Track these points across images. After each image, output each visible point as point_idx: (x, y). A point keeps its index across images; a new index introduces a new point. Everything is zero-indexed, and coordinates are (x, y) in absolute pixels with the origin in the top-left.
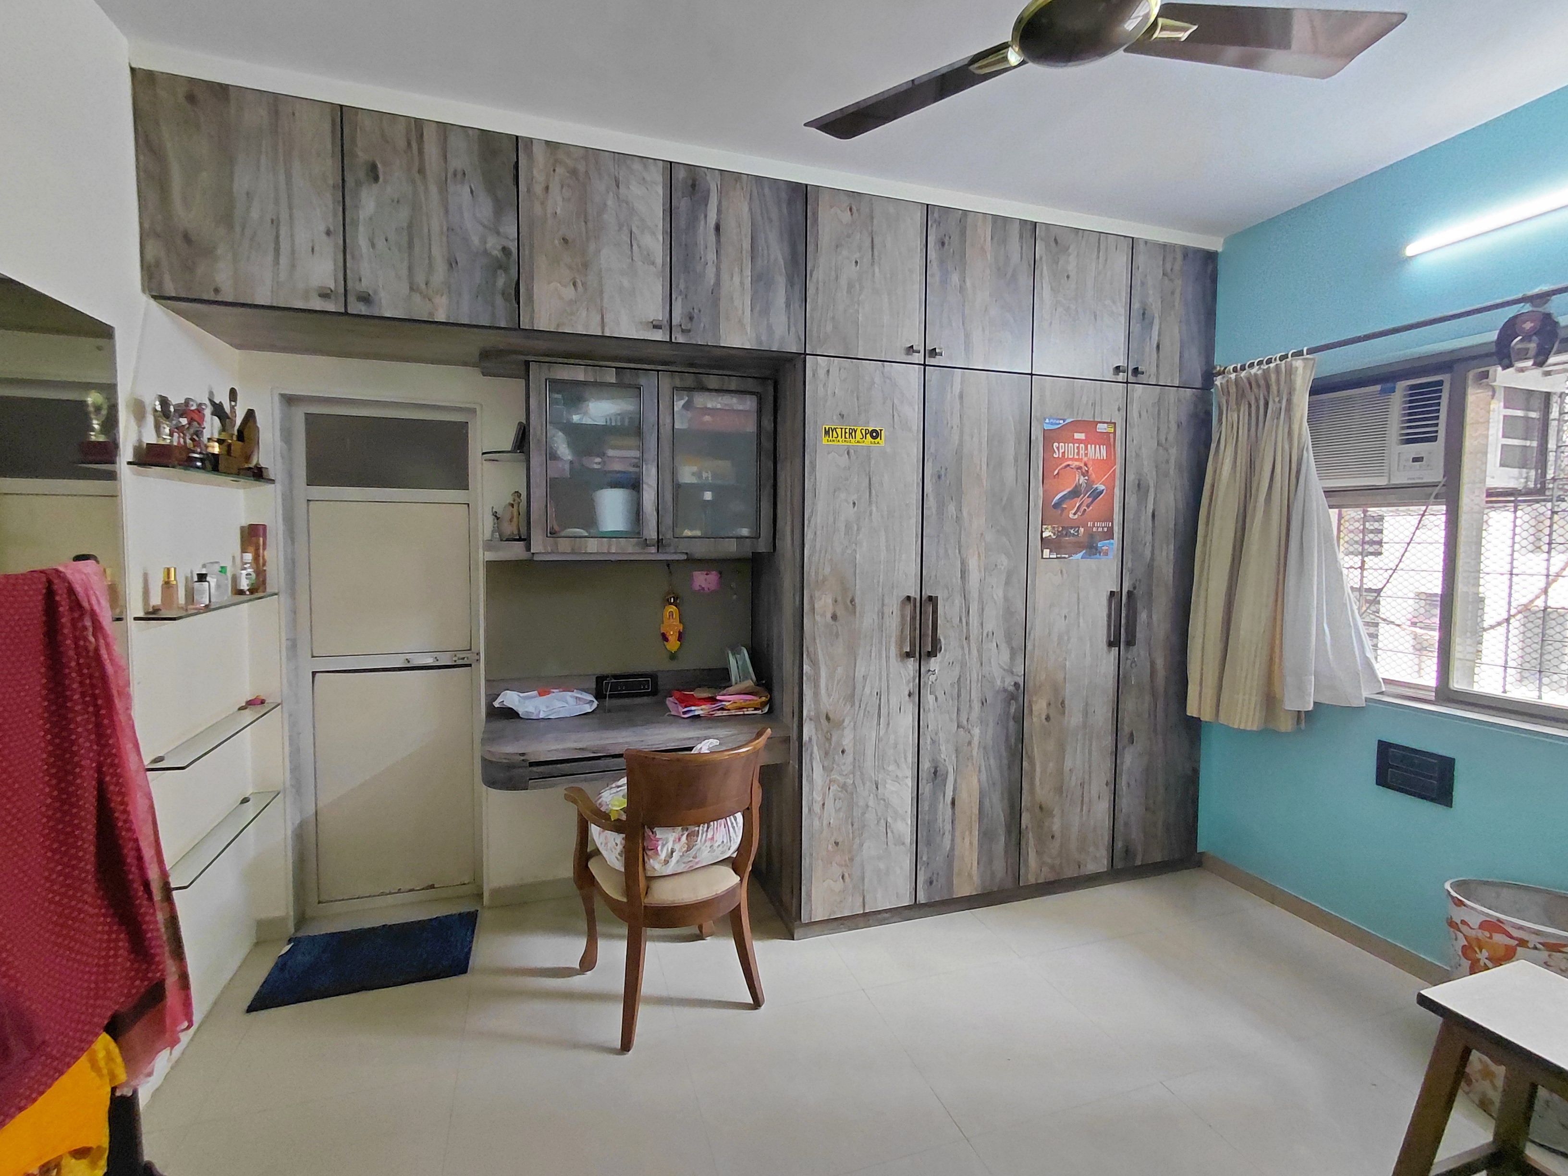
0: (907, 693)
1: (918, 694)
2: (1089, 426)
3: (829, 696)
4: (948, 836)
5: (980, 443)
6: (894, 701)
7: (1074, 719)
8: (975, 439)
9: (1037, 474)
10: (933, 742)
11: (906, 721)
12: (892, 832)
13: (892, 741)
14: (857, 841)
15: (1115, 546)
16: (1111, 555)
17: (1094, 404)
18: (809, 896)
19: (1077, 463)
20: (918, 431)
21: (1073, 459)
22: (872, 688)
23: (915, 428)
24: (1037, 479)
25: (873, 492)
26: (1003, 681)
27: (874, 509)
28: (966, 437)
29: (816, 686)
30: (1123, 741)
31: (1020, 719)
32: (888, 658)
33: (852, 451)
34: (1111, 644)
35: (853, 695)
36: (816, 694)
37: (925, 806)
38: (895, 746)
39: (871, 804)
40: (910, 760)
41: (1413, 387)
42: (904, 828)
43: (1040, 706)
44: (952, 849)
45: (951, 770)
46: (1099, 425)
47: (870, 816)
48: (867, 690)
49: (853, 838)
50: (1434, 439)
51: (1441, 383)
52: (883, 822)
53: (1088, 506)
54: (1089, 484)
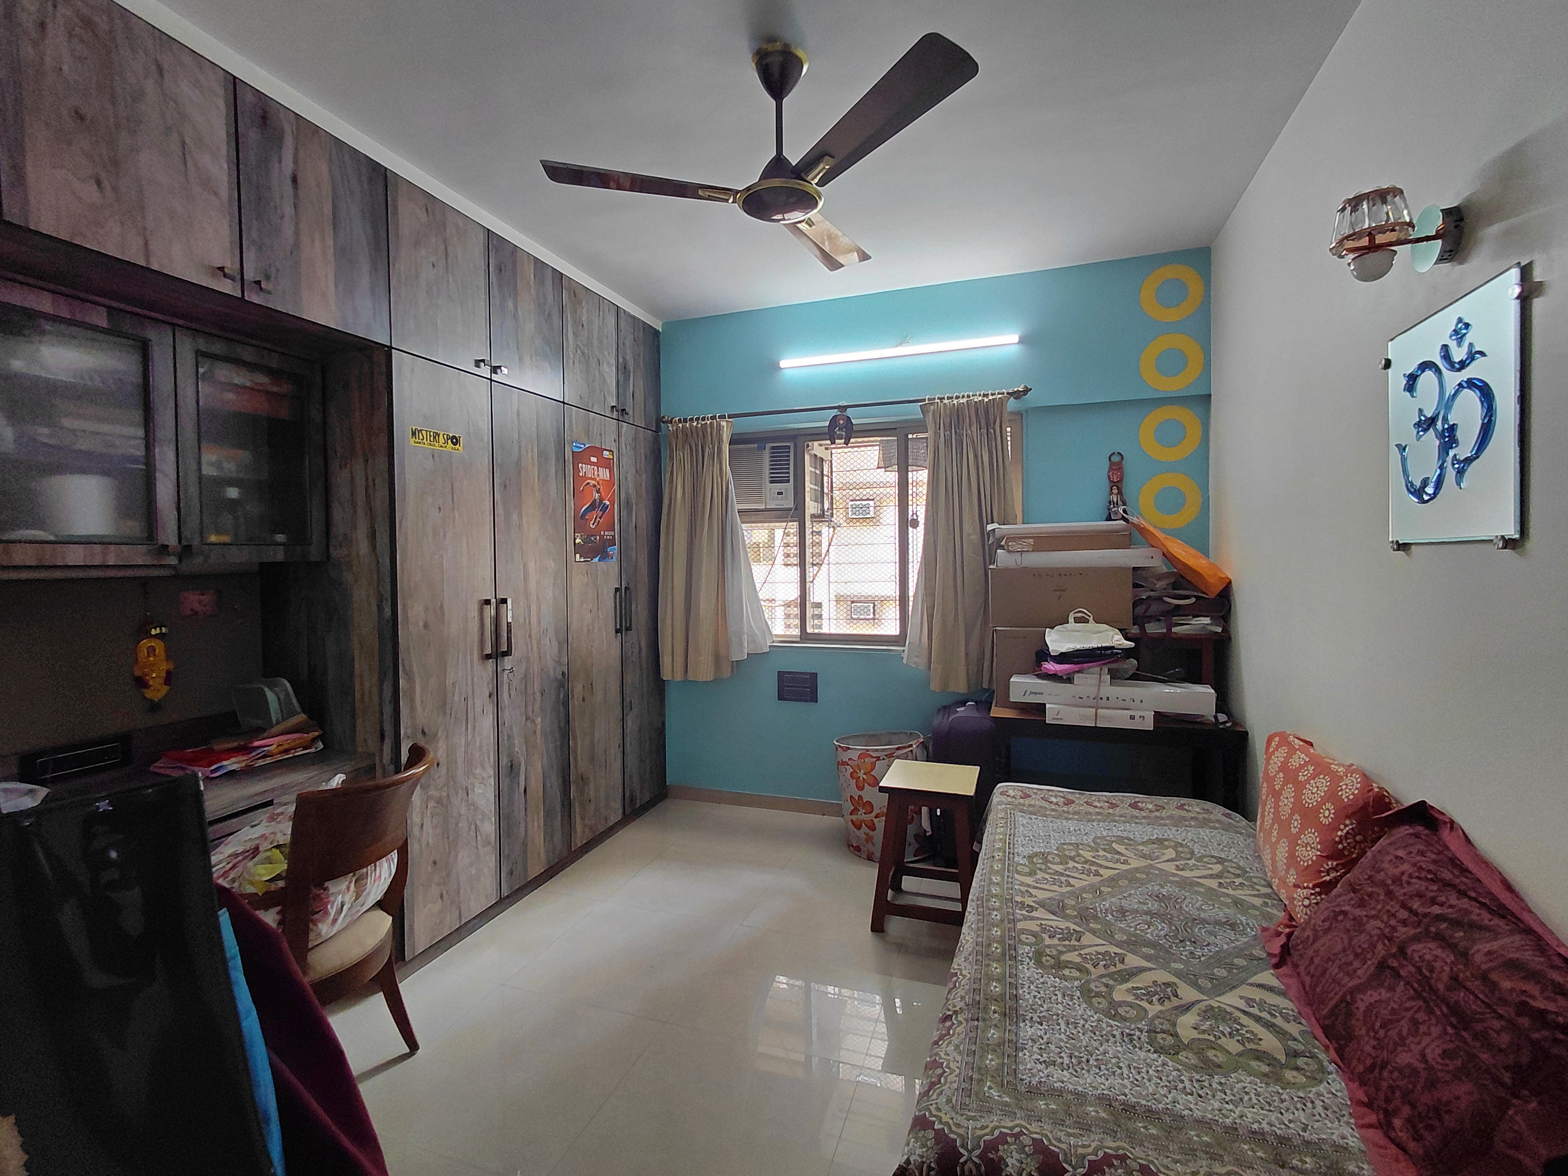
0: (488, 694)
1: (495, 695)
2: (597, 451)
3: (424, 710)
4: (522, 826)
5: (533, 459)
6: (478, 703)
7: (599, 697)
8: (530, 454)
9: (569, 488)
10: (509, 737)
11: (488, 722)
12: (481, 836)
13: (478, 744)
14: (453, 853)
15: (616, 551)
16: (614, 559)
17: (600, 434)
18: (412, 929)
19: (593, 482)
20: (488, 442)
21: (591, 479)
22: (461, 694)
23: (486, 438)
24: (570, 494)
25: (455, 497)
26: (555, 673)
27: (456, 515)
28: (524, 452)
29: (412, 701)
30: (627, 710)
31: (566, 704)
32: (472, 662)
33: (436, 456)
34: (617, 631)
35: (445, 705)
36: (413, 709)
37: (504, 800)
38: (481, 747)
39: (463, 812)
40: (492, 760)
41: (773, 448)
42: (489, 828)
43: (578, 689)
44: (526, 835)
45: (523, 762)
46: (605, 452)
47: (463, 825)
48: (456, 697)
49: (449, 852)
50: (788, 481)
51: (789, 447)
52: (473, 826)
53: (600, 518)
54: (601, 500)
